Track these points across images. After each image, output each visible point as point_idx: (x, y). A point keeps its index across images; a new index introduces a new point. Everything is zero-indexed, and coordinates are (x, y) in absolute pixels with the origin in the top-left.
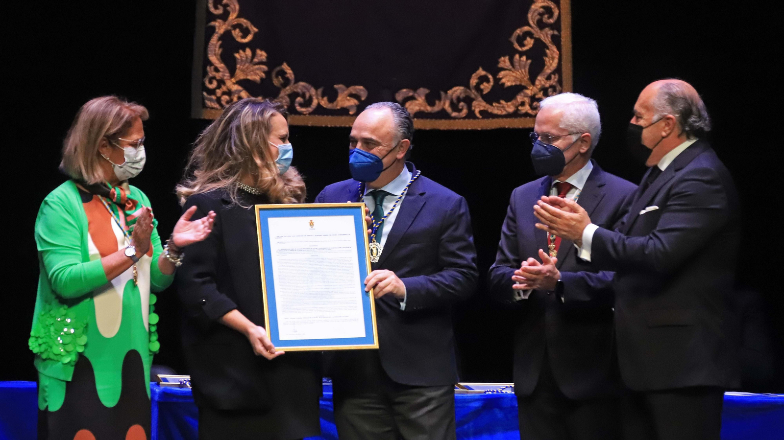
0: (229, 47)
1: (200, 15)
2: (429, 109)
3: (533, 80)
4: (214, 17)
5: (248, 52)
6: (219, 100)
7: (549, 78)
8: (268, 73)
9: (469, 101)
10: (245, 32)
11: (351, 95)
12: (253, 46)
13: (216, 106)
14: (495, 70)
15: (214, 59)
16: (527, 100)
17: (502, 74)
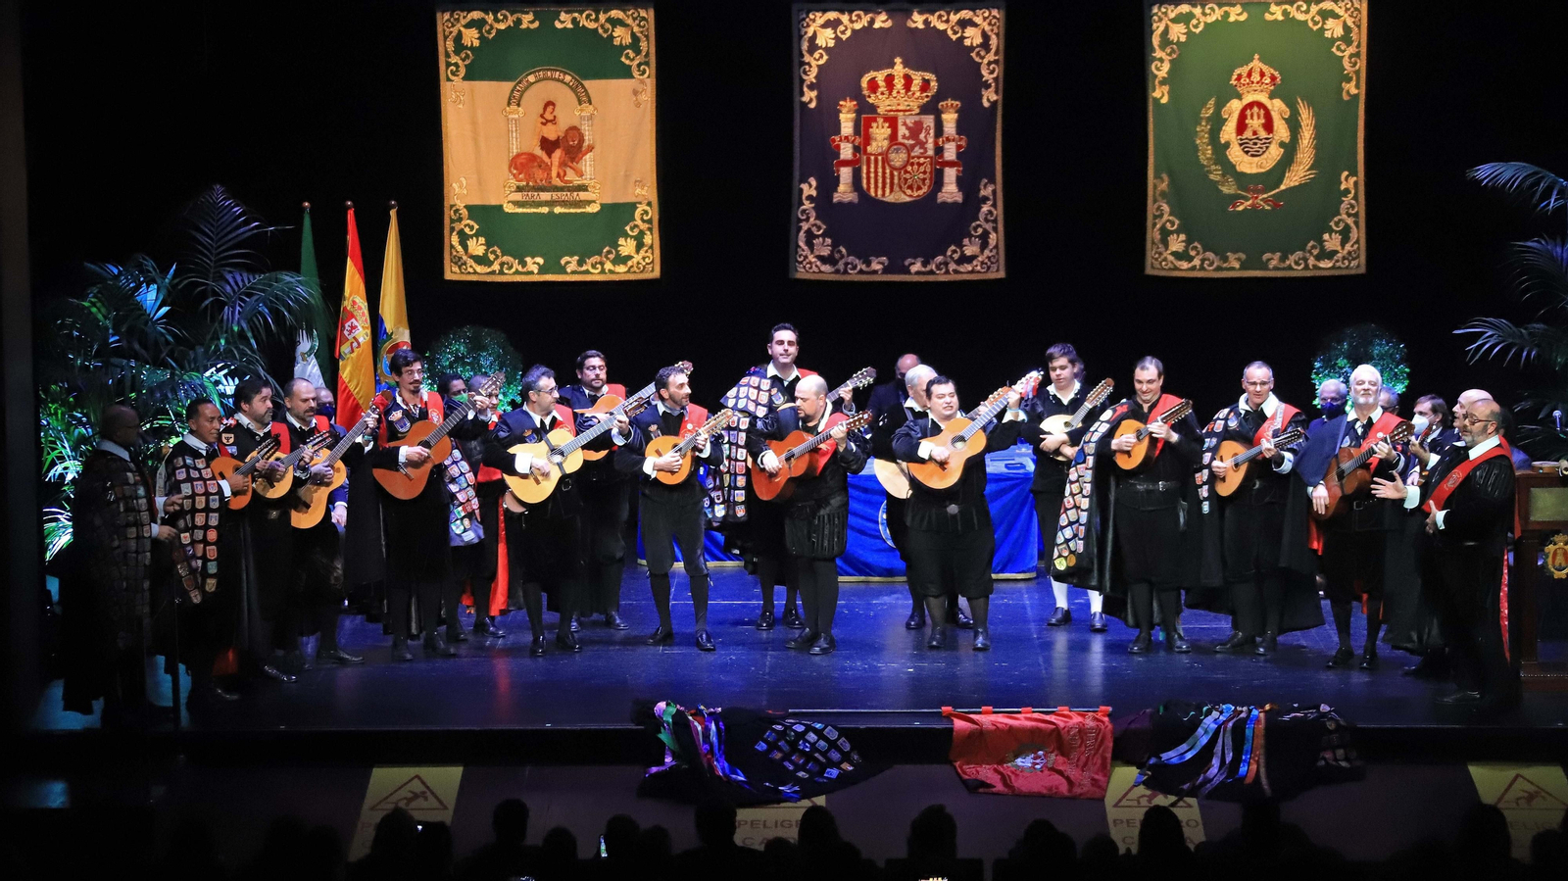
0: (810, 237)
1: (794, 219)
2: (923, 269)
3: (982, 251)
4: (801, 221)
5: (821, 239)
6: (804, 267)
7: (991, 251)
8: (832, 252)
9: (946, 264)
10: (819, 228)
11: (879, 263)
12: (824, 235)
13: (803, 270)
14: (961, 246)
15: (801, 244)
16: (979, 264)
17: (964, 248)
